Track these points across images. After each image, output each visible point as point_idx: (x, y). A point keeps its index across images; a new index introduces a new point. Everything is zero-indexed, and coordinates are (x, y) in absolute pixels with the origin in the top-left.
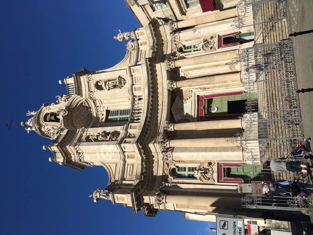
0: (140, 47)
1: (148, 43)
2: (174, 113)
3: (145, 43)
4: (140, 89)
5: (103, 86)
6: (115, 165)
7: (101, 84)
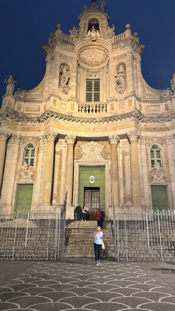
0: (164, 103)
1: (167, 112)
2: (89, 143)
4: (112, 108)
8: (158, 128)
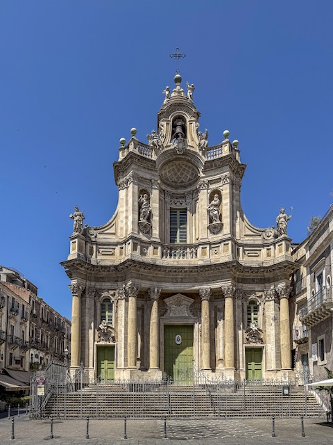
0: (266, 248)
1: (269, 259)
2: (175, 297)
3: (269, 255)
5: (213, 202)
6: (114, 232)
7: (215, 199)
8: (257, 279)
